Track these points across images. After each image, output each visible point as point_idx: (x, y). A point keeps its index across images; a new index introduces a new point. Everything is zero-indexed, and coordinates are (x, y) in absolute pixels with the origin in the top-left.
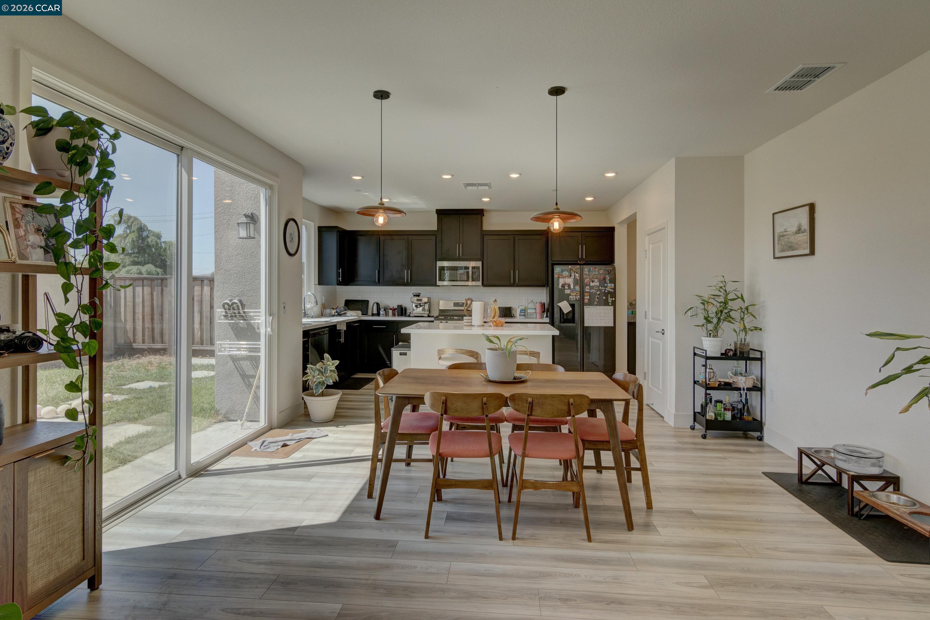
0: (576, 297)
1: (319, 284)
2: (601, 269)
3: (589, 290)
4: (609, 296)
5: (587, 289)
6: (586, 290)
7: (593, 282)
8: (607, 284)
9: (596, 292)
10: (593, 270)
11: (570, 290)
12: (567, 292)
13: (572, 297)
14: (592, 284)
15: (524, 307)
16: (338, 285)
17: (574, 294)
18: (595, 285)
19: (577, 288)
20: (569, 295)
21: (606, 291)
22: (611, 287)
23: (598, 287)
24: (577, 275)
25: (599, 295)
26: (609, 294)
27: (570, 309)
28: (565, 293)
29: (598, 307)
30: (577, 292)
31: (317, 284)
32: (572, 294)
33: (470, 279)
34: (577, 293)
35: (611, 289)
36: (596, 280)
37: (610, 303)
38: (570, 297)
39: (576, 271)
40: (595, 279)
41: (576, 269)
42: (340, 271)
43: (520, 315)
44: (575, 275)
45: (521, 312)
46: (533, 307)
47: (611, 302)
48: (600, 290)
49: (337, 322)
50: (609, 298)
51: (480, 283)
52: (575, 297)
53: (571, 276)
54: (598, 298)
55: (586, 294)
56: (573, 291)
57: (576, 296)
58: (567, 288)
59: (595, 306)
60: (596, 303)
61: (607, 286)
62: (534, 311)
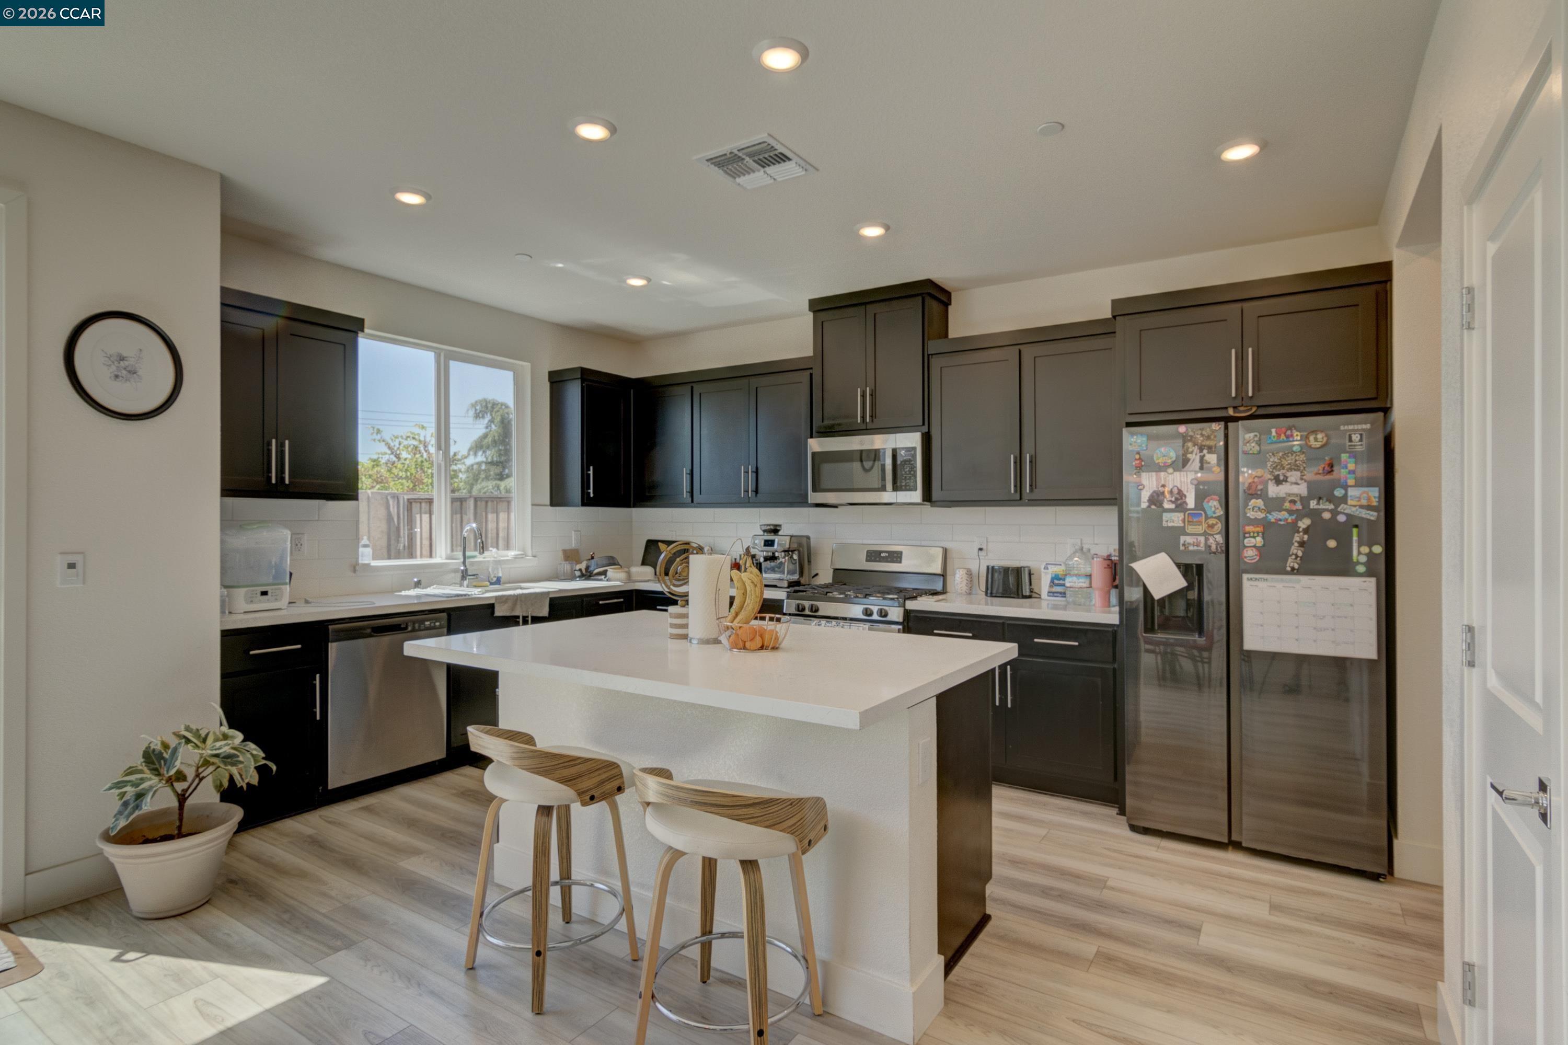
0: (1207, 540)
1: (553, 504)
2: (1314, 432)
3: (1260, 515)
4: (1355, 538)
5: (1254, 510)
6: (1251, 514)
7: (1278, 481)
8: (1346, 487)
9: (1295, 523)
10: (1279, 435)
11: (1181, 515)
12: (1174, 520)
13: (1189, 539)
14: (1274, 490)
15: (1063, 568)
16: (584, 504)
17: (1200, 529)
18: (1289, 495)
19: (1214, 506)
20: (1182, 531)
21: (1341, 518)
22: (1364, 502)
23: (1304, 501)
24: (1212, 458)
25: (1306, 531)
26: (1355, 531)
27: (1178, 582)
28: (1165, 524)
29: (1305, 580)
30: (1211, 522)
31: (548, 502)
32: (1190, 529)
33: (889, 485)
34: (1211, 526)
35: (1361, 507)
36: (1294, 476)
37: (1358, 563)
38: (1183, 539)
39: (1208, 443)
40: (1290, 469)
41: (1208, 438)
42: (591, 472)
43: (1051, 594)
44: (1202, 458)
45: (1052, 583)
47: (1363, 559)
48: (1315, 515)
49: (497, 598)
50: (1355, 545)
51: (916, 496)
52: (1202, 539)
53: (1185, 462)
54: (1302, 544)
55: (1248, 528)
56: (1193, 516)
57: (1205, 534)
58: (1173, 506)
59: (1287, 573)
60: (1291, 563)
61: (1346, 495)
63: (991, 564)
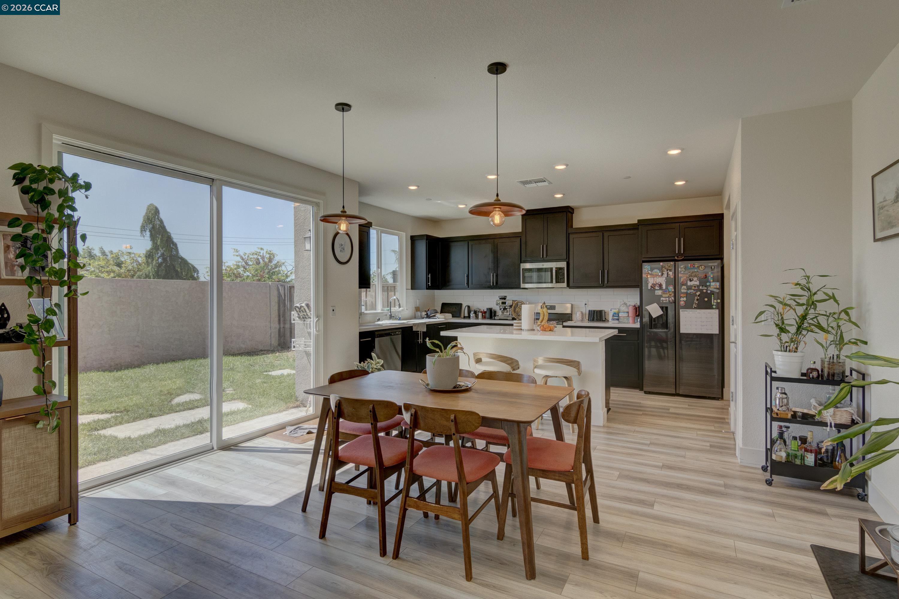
0: (669, 299)
1: (412, 289)
2: (701, 265)
3: (685, 291)
4: (713, 298)
5: (684, 289)
6: (683, 291)
7: (691, 281)
8: (710, 282)
9: (696, 293)
10: (691, 266)
11: (661, 291)
12: (659, 293)
13: (664, 299)
14: (689, 283)
15: (617, 310)
16: (427, 289)
17: (667, 296)
18: (694, 285)
19: (671, 288)
20: (661, 296)
21: (709, 292)
22: (715, 287)
23: (698, 286)
24: (671, 273)
25: (699, 296)
26: (713, 295)
27: (660, 312)
28: (656, 294)
29: (698, 311)
30: (670, 293)
31: (410, 288)
32: (664, 296)
33: (554, 281)
34: (670, 295)
35: (714, 288)
36: (695, 279)
37: (713, 305)
38: (662, 299)
39: (669, 268)
40: (694, 277)
41: (670, 267)
42: (430, 276)
43: (613, 319)
44: (668, 273)
45: (613, 316)
46: (627, 310)
47: (715, 304)
48: (701, 291)
49: (413, 324)
50: (713, 300)
51: (565, 285)
52: (668, 299)
53: (662, 274)
54: (697, 300)
55: (682, 295)
56: (665, 292)
57: (668, 297)
58: (658, 288)
59: (693, 309)
60: (695, 306)
61: (710, 285)
62: (626, 315)
63: (591, 309)
